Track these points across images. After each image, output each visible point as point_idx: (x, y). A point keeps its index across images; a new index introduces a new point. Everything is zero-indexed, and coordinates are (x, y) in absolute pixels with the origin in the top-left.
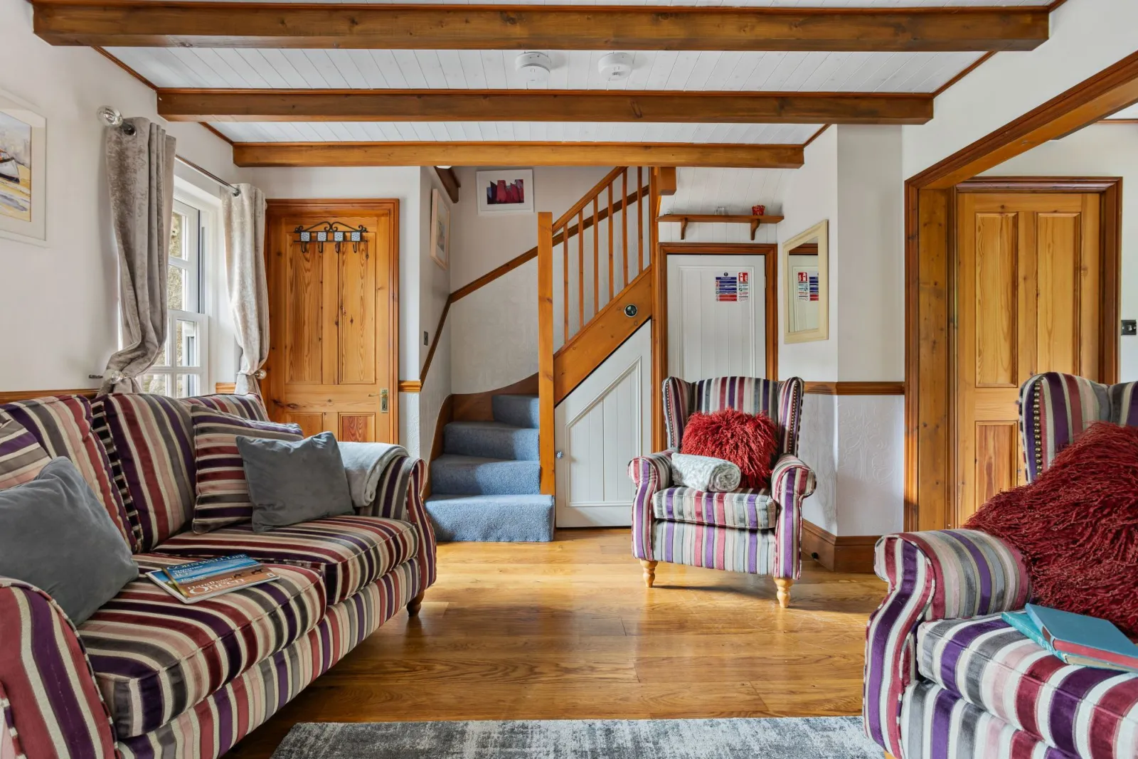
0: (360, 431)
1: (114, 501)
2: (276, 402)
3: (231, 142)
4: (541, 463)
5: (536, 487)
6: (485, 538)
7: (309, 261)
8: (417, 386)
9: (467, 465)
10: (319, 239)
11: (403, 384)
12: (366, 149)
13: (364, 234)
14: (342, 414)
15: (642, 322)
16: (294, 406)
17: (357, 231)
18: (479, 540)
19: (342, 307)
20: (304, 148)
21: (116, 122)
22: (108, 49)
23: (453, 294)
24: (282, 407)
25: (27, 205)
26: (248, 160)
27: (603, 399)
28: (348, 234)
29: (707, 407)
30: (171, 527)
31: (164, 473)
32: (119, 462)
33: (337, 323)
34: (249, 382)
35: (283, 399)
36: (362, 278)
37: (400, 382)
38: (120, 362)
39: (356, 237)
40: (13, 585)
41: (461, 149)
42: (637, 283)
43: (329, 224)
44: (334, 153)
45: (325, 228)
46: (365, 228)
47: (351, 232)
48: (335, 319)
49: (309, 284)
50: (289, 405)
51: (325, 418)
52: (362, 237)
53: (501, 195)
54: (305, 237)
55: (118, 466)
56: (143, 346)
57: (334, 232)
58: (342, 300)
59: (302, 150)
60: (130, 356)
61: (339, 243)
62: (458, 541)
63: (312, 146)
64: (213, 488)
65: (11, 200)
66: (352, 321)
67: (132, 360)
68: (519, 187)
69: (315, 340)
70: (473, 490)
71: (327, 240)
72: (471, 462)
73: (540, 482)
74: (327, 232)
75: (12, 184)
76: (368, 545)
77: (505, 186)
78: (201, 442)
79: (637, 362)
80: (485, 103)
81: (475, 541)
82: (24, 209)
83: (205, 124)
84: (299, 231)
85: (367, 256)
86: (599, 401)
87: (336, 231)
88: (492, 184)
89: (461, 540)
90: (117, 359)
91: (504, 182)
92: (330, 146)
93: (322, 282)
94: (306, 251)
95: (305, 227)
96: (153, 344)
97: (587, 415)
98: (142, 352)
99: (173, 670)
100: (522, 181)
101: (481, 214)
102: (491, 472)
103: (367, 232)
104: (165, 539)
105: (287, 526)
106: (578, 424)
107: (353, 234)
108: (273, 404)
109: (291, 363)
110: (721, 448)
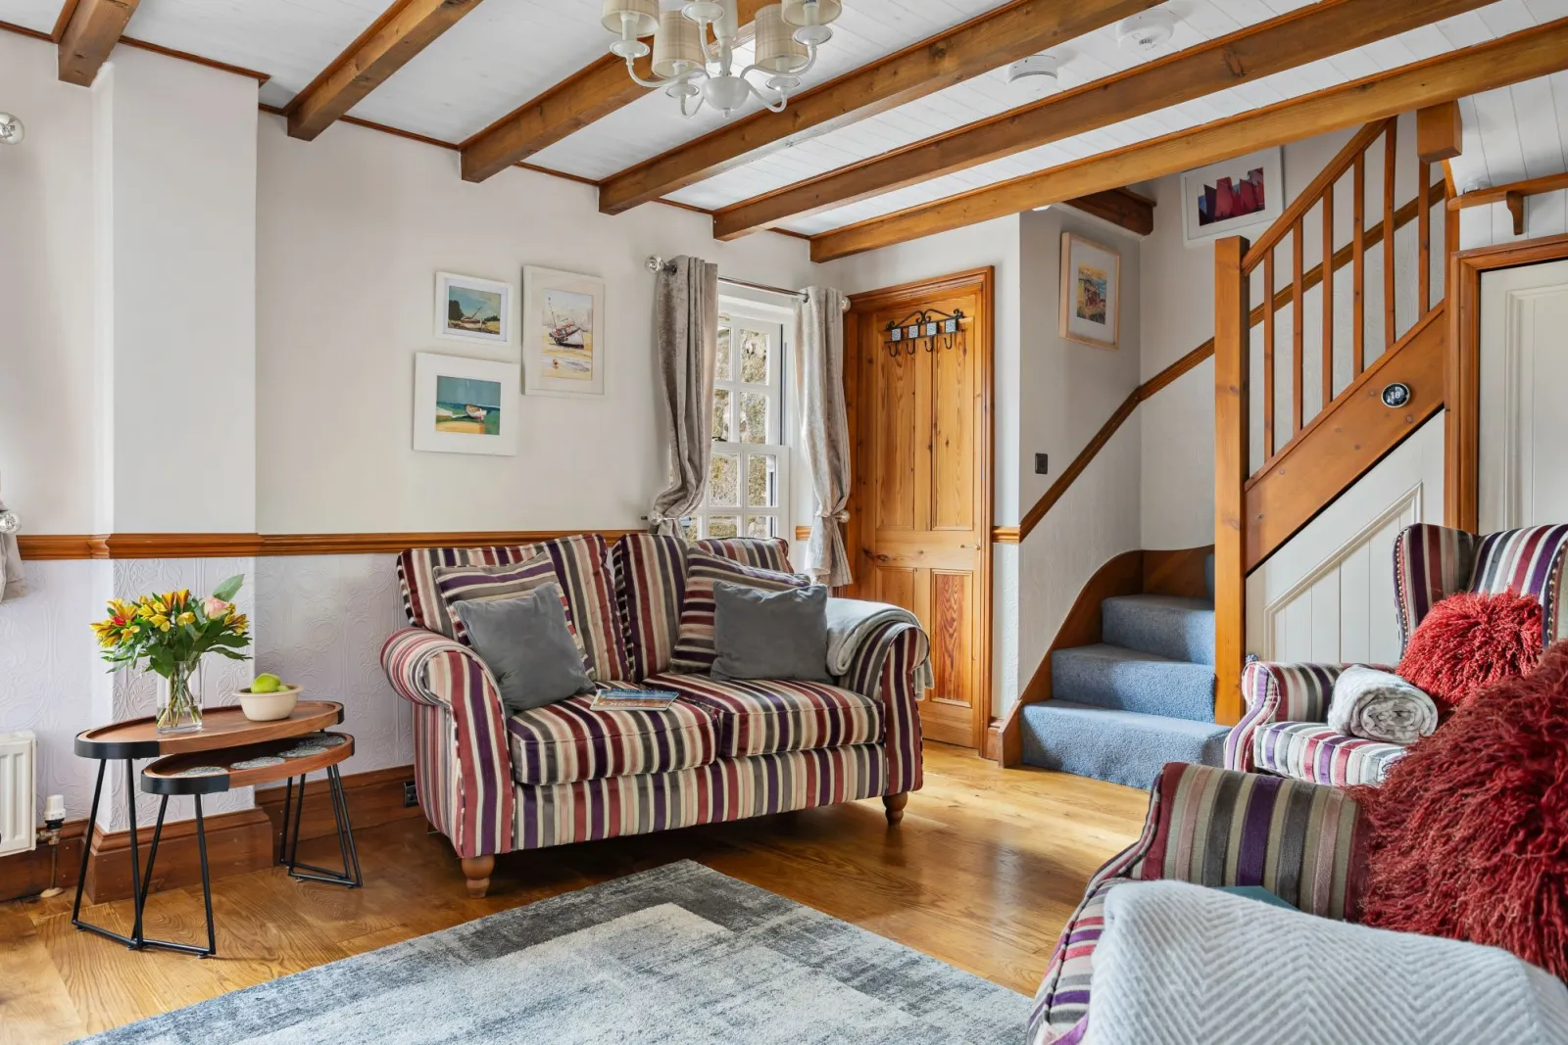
0: (956, 596)
1: (612, 631)
2: (867, 552)
3: (807, 237)
4: (1217, 670)
5: (1208, 711)
6: (1104, 775)
7: (901, 366)
8: (1015, 535)
9: (1102, 659)
10: (911, 336)
11: (997, 531)
12: (938, 209)
13: (961, 320)
14: (936, 572)
15: (1425, 415)
16: (884, 558)
17: (951, 318)
18: (1096, 776)
19: (936, 424)
20: (875, 225)
21: (658, 268)
22: (666, 197)
23: (1145, 385)
24: (873, 558)
25: (589, 367)
26: (824, 254)
27: (1340, 563)
28: (942, 324)
29: (1489, 586)
30: (659, 665)
31: (658, 611)
32: (626, 597)
33: (931, 447)
34: (825, 525)
35: (873, 549)
36: (959, 382)
37: (993, 528)
38: (666, 504)
39: (950, 326)
40: (463, 653)
41: (1053, 178)
42: (1414, 337)
43: (921, 313)
44: (905, 224)
45: (917, 321)
46: (962, 313)
47: (945, 320)
48: (928, 442)
49: (901, 396)
50: (879, 557)
51: (916, 574)
52: (958, 326)
53: (1223, 204)
54: (896, 334)
55: (624, 602)
56: (684, 486)
57: (926, 323)
58: (936, 414)
59: (873, 229)
60: (672, 497)
61: (932, 338)
62: (1067, 772)
63: (882, 221)
64: (691, 631)
65: (577, 364)
66: (947, 443)
67: (676, 501)
68: (1255, 183)
69: (908, 471)
70: (1109, 700)
71: (919, 336)
72: (1105, 657)
73: (1214, 702)
74: (919, 325)
75: (578, 351)
76: (788, 708)
77: (1230, 188)
78: (692, 584)
79: (1413, 494)
80: (1015, 128)
81: (1089, 777)
82: (588, 370)
83: (775, 230)
84: (890, 328)
85: (965, 351)
86: (1333, 568)
87: (929, 322)
88: (1207, 188)
89: (1071, 772)
90: (661, 501)
91: (1228, 181)
92: (901, 216)
93: (914, 393)
94: (897, 352)
95: (896, 323)
96: (692, 485)
97: (1308, 593)
98: (682, 494)
99: (550, 745)
100: (1260, 171)
101: (1187, 244)
102: (1137, 675)
103: (964, 317)
104: (653, 673)
105: (745, 679)
106: (1289, 608)
107: (948, 323)
108: (863, 555)
109: (883, 502)
110: (1455, 665)
